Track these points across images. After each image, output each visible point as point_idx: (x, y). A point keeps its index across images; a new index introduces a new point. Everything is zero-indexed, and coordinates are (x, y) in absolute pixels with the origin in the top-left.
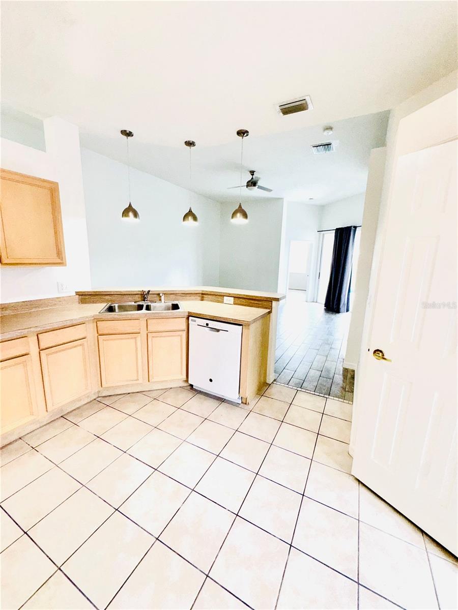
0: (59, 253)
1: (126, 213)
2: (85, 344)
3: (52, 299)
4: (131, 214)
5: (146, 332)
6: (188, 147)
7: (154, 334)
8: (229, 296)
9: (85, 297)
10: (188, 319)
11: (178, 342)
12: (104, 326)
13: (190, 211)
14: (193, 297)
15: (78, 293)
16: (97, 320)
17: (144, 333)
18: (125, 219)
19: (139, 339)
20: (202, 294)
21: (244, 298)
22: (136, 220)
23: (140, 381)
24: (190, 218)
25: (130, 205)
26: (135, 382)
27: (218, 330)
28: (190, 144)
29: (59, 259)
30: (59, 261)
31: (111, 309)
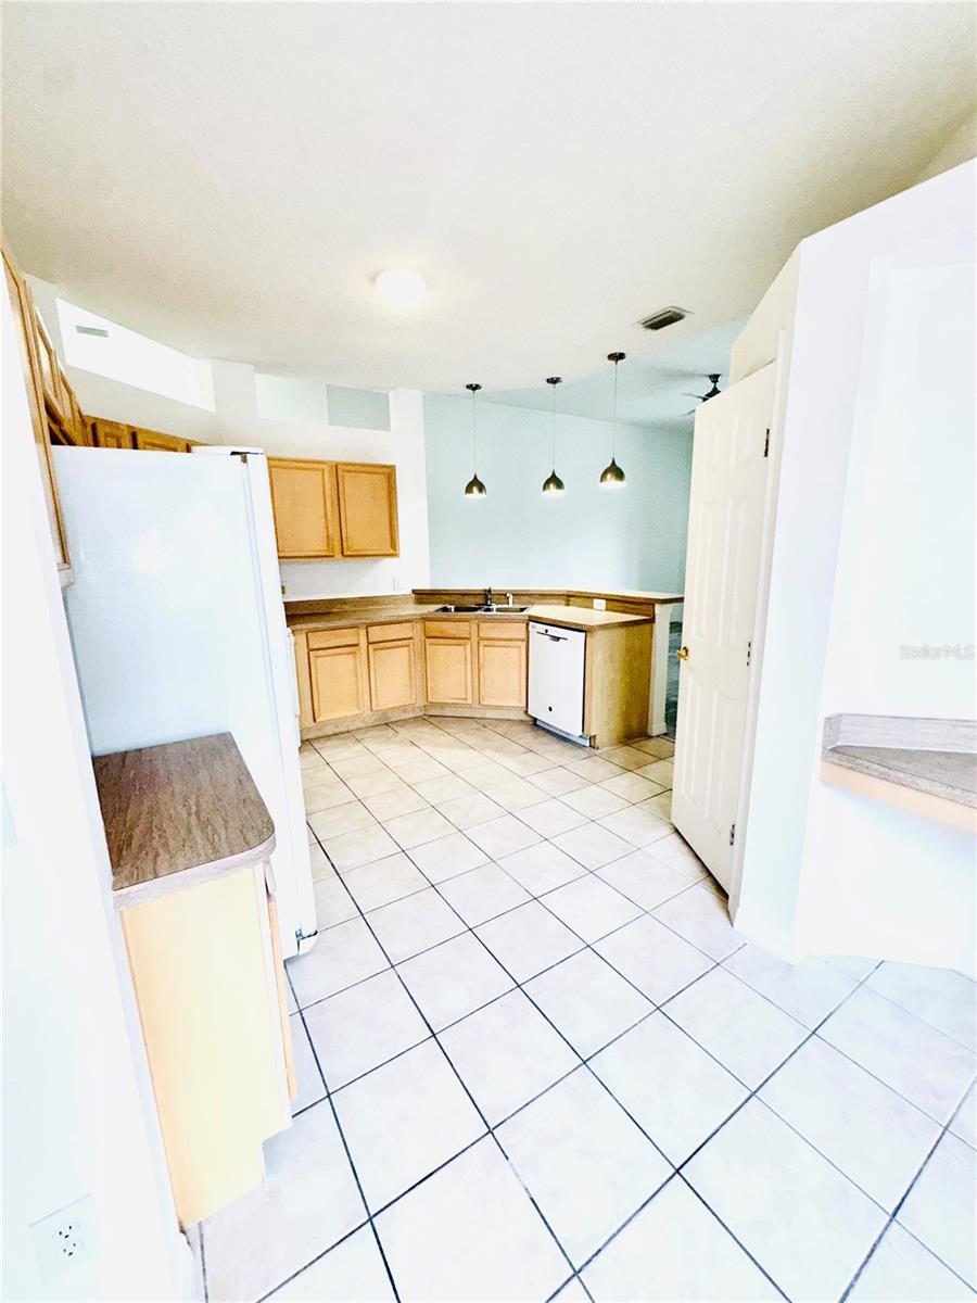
0: (393, 544)
1: (469, 489)
2: (411, 646)
3: (387, 597)
4: (475, 489)
5: (477, 639)
6: (552, 385)
7: (486, 643)
8: (600, 597)
9: (422, 596)
10: (528, 625)
11: (515, 654)
12: (434, 627)
13: (554, 476)
14: (554, 601)
15: (414, 591)
16: (425, 619)
17: (474, 638)
18: (469, 495)
19: (468, 647)
20: (569, 596)
21: (618, 601)
22: (483, 495)
23: (469, 701)
24: (551, 485)
25: (475, 477)
26: (463, 702)
27: (558, 639)
28: (553, 381)
29: (393, 549)
30: (392, 552)
31: (445, 610)
